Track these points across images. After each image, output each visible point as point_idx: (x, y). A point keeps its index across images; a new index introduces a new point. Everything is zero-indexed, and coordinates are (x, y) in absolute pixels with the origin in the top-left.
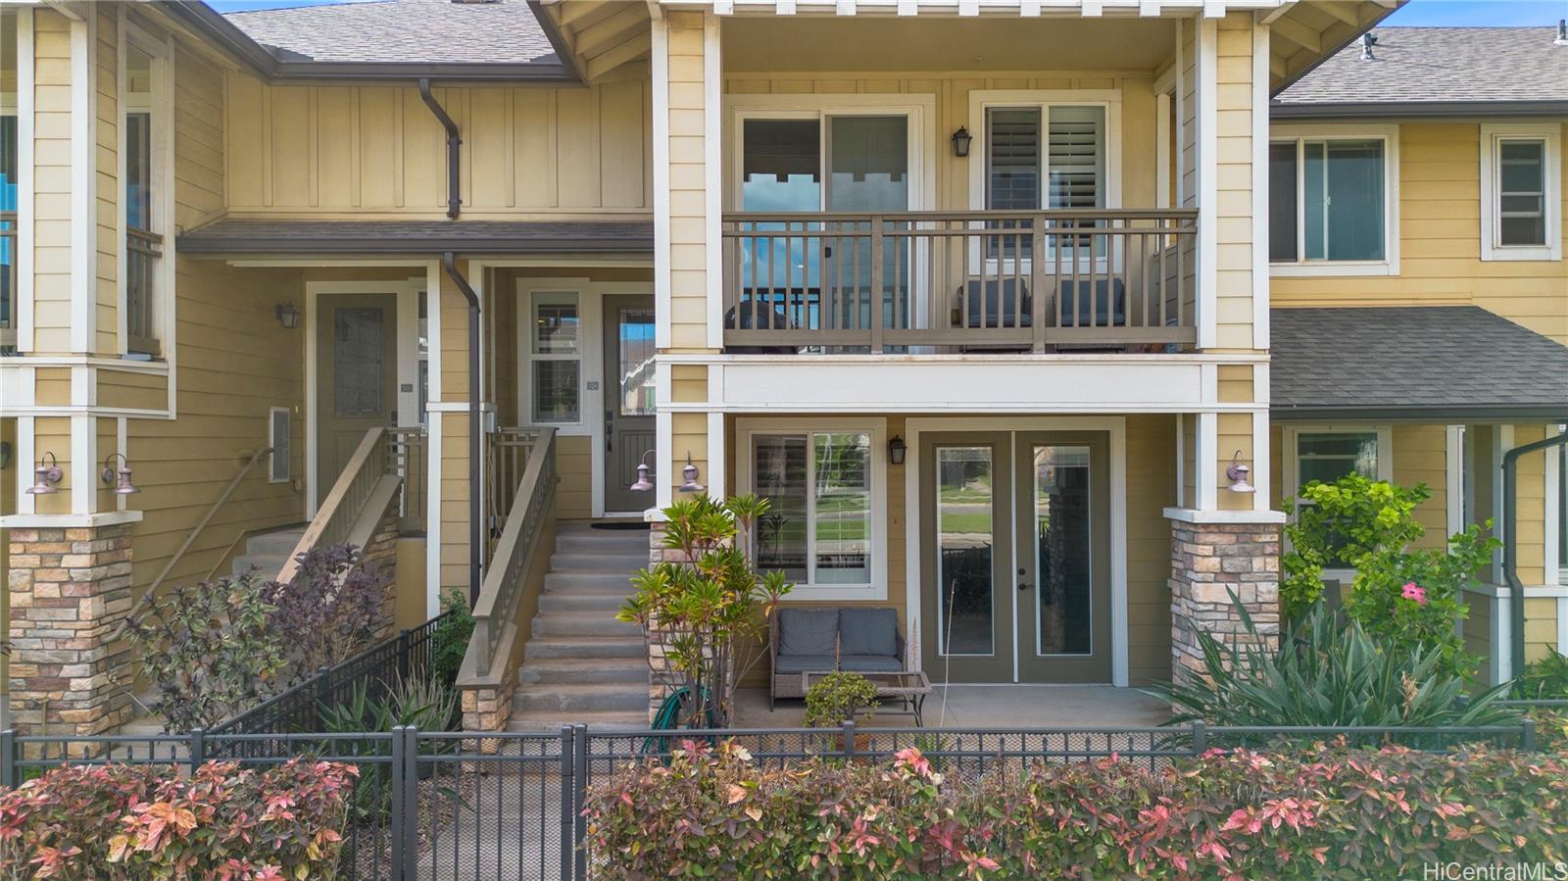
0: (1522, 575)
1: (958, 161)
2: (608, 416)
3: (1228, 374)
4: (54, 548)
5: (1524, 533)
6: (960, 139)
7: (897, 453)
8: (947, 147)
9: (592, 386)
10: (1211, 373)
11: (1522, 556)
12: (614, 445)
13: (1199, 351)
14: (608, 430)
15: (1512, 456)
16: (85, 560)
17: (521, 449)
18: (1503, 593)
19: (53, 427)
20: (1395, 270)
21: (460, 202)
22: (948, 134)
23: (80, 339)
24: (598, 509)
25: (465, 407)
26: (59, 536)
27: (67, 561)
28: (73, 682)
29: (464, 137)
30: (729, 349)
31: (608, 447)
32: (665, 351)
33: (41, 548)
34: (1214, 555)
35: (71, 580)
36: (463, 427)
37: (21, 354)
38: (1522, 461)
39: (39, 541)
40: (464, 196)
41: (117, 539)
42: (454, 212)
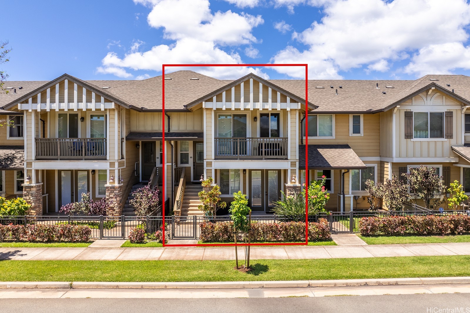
0: (345, 193)
1: (255, 122)
2: (194, 163)
3: (292, 163)
4: (113, 190)
5: (346, 186)
6: (255, 119)
7: (245, 172)
8: (253, 120)
9: (191, 157)
10: (290, 163)
11: (345, 190)
12: (195, 168)
13: (288, 160)
14: (194, 165)
15: (344, 173)
16: (117, 192)
17: (180, 171)
18: (342, 196)
19: (112, 172)
20: (334, 138)
21: (170, 129)
22: (253, 118)
23: (116, 158)
24: (192, 180)
25: (171, 164)
26: (113, 188)
27: (115, 192)
28: (116, 210)
29: (171, 118)
30: (215, 159)
31: (194, 169)
32: (205, 159)
33: (111, 190)
34: (290, 191)
35: (115, 195)
36: (170, 168)
37: (107, 160)
38: (345, 174)
39: (110, 189)
40: (171, 128)
41: (120, 188)
42: (169, 131)
